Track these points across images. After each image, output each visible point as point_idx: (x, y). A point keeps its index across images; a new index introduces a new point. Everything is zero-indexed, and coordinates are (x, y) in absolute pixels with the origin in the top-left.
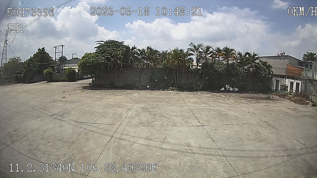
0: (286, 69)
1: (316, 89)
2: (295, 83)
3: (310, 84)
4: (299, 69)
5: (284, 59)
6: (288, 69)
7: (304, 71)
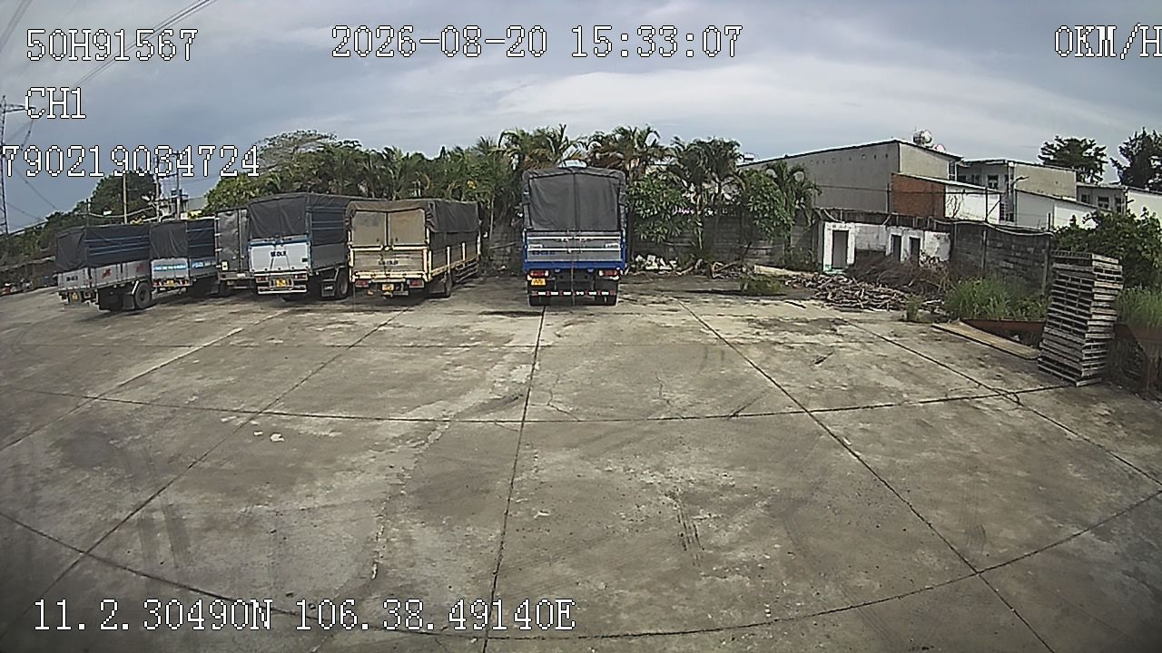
0: (888, 191)
1: (988, 260)
2: (905, 242)
3: (968, 241)
4: (932, 186)
5: (887, 156)
6: (896, 188)
7: (947, 196)
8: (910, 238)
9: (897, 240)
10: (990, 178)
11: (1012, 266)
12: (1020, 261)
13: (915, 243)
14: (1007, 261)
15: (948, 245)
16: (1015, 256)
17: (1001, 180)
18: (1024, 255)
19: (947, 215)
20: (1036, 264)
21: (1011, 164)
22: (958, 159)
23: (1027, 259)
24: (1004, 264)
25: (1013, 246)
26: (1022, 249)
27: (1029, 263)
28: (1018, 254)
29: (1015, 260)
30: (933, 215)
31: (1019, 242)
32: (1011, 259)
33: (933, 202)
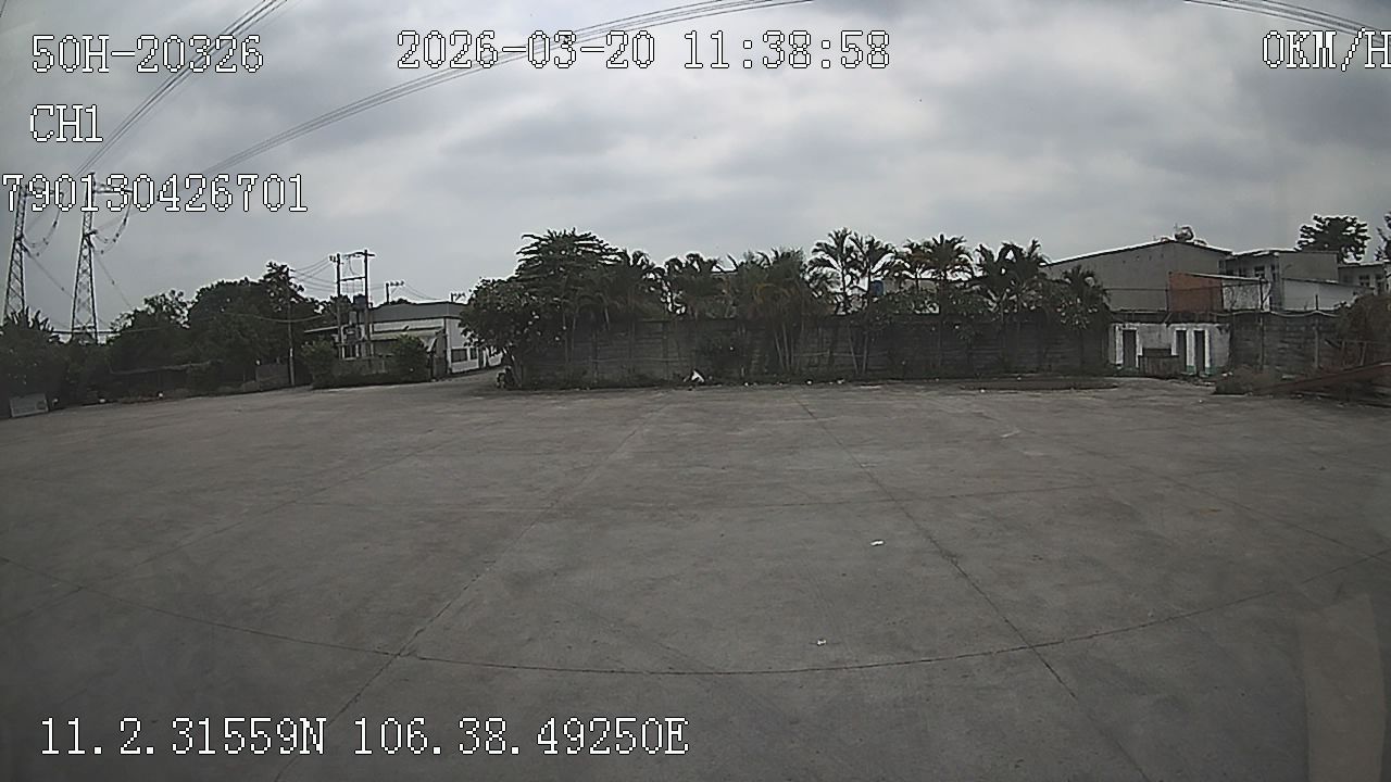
0: (1167, 290)
1: (1266, 344)
2: (1190, 335)
3: (1246, 328)
4: (1210, 282)
5: (1162, 256)
6: (1174, 287)
7: (1224, 290)
8: (1196, 332)
9: (1182, 335)
10: (1256, 269)
11: (1287, 346)
12: (1295, 340)
13: (1199, 336)
14: (1282, 342)
15: (1228, 336)
16: (1290, 337)
17: (1268, 272)
18: (1298, 334)
19: (1225, 307)
20: (1309, 341)
21: (1276, 254)
22: (1229, 253)
23: (1299, 337)
24: (1280, 345)
25: (1287, 329)
26: (1295, 329)
27: (1302, 340)
28: (1292, 334)
29: (1290, 340)
30: (1212, 310)
31: (1293, 324)
32: (1286, 340)
33: (1211, 298)
